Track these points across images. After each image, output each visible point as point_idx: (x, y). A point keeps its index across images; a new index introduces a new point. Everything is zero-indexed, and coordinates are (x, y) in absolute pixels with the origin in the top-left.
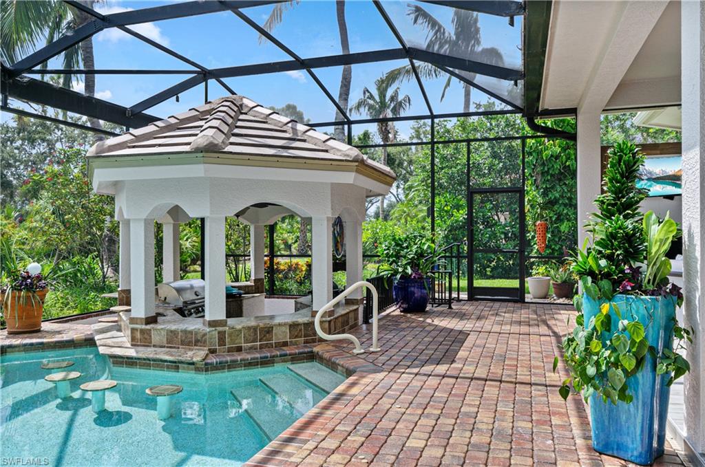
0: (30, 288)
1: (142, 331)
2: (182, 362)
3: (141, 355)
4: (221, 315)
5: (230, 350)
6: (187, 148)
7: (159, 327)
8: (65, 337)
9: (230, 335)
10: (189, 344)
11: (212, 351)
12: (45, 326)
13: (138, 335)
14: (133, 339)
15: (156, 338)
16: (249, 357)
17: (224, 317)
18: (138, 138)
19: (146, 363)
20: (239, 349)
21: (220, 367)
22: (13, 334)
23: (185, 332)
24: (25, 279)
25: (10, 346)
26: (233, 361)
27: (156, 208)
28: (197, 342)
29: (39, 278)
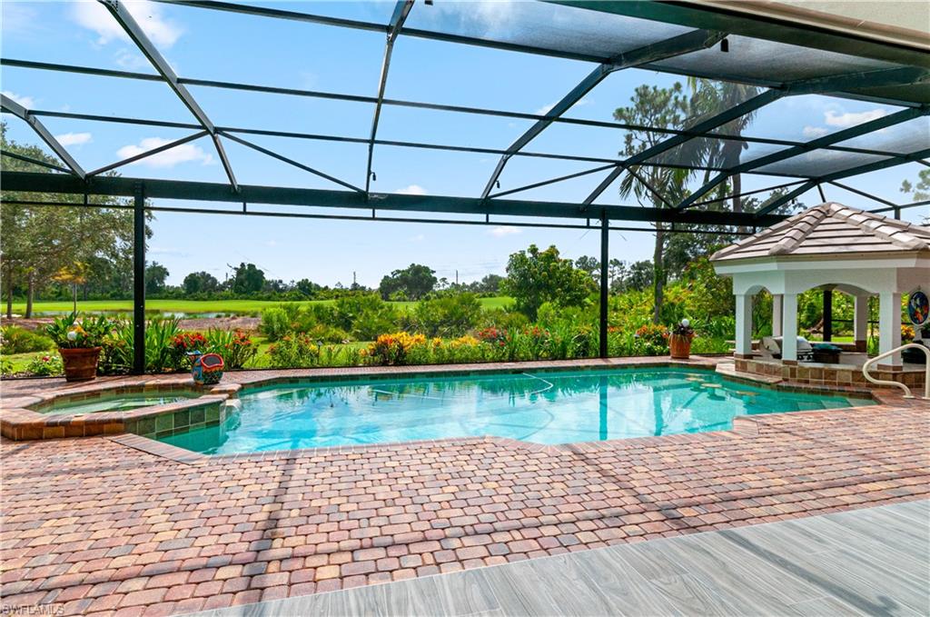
0: (683, 333)
1: (742, 362)
2: (762, 383)
3: (739, 376)
4: (794, 358)
5: (799, 381)
6: (766, 253)
7: (752, 361)
8: (701, 363)
9: (799, 371)
10: (770, 373)
11: (786, 380)
12: (691, 357)
13: (739, 365)
14: (736, 367)
15: (749, 367)
16: (812, 387)
17: (795, 359)
18: (742, 247)
19: (742, 380)
20: (807, 382)
21: (789, 389)
22: (673, 358)
23: (767, 365)
24: (680, 328)
25: (671, 363)
26: (797, 388)
27: (751, 289)
28: (775, 373)
29: (689, 328)
